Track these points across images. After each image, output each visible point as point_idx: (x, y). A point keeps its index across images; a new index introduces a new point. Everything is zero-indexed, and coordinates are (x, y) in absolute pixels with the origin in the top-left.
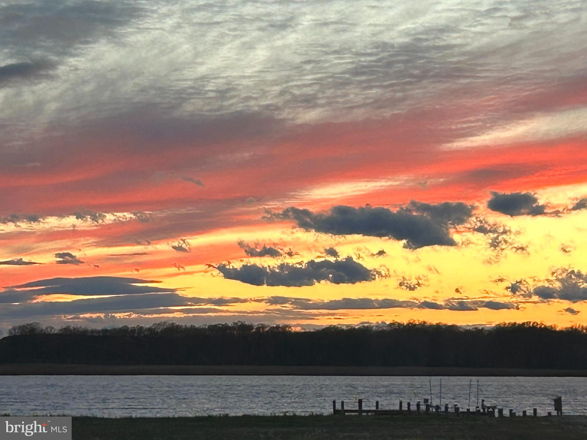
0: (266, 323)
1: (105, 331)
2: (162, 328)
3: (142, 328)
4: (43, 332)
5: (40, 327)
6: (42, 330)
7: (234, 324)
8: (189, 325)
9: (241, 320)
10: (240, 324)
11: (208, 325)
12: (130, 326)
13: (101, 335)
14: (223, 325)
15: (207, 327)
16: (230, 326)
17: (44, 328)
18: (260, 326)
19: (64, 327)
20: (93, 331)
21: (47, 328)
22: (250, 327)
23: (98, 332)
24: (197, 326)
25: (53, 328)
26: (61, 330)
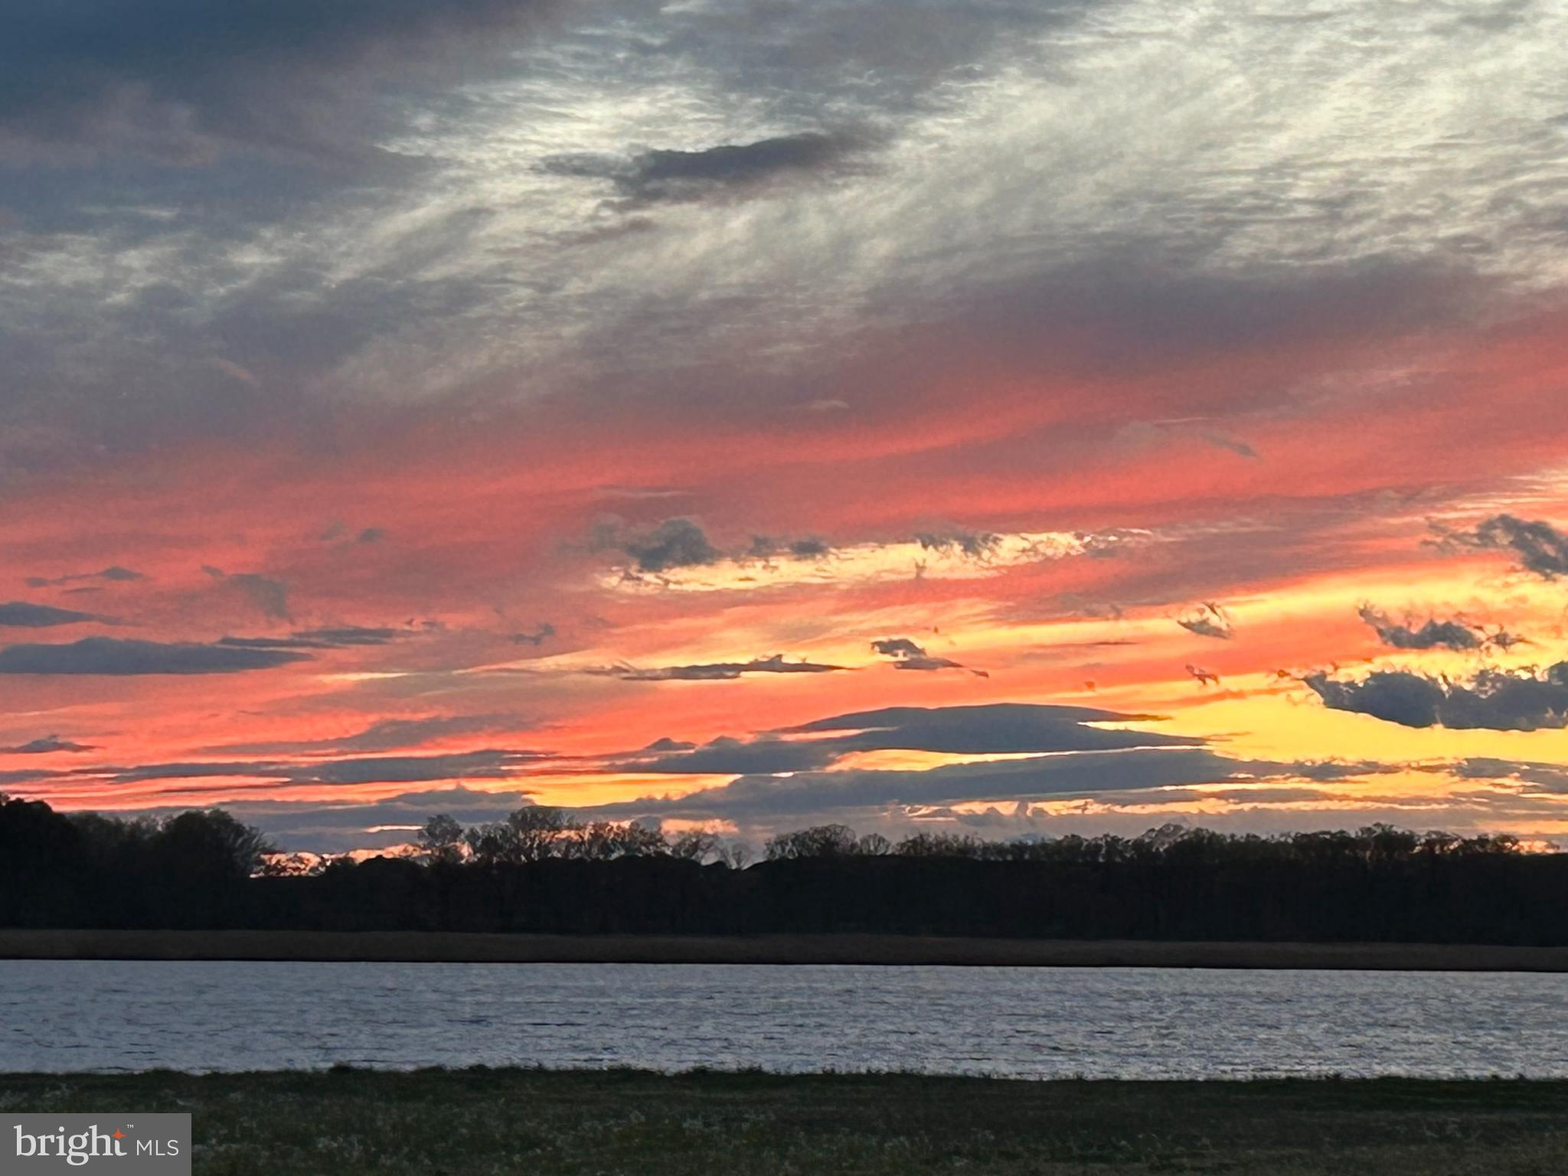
0: (1450, 830)
1: (1019, 848)
2: (1170, 843)
3: (1115, 840)
4: (856, 851)
5: (849, 836)
6: (854, 846)
7: (1363, 833)
8: (1241, 834)
9: (1383, 822)
10: (1379, 831)
11: (1293, 835)
12: (1087, 835)
13: (1009, 858)
14: (1333, 835)
15: (1290, 841)
16: (1353, 836)
17: (858, 840)
18: (1434, 836)
19: (911, 838)
20: (986, 848)
21: (865, 841)
22: (1408, 841)
23: (1000, 850)
24: (1264, 837)
25: (881, 840)
26: (903, 845)
